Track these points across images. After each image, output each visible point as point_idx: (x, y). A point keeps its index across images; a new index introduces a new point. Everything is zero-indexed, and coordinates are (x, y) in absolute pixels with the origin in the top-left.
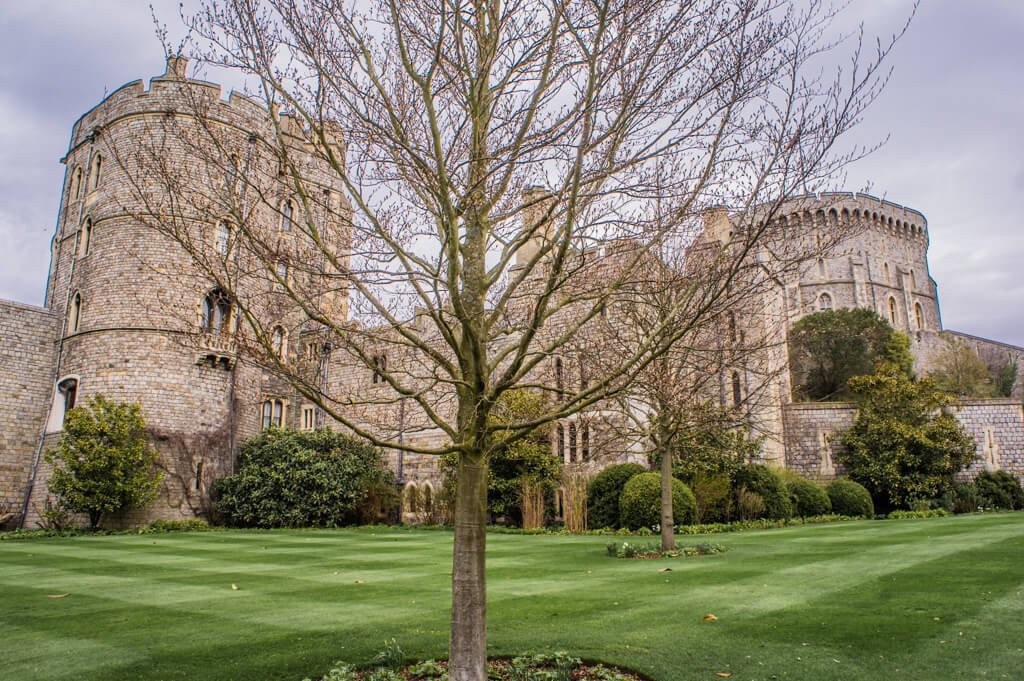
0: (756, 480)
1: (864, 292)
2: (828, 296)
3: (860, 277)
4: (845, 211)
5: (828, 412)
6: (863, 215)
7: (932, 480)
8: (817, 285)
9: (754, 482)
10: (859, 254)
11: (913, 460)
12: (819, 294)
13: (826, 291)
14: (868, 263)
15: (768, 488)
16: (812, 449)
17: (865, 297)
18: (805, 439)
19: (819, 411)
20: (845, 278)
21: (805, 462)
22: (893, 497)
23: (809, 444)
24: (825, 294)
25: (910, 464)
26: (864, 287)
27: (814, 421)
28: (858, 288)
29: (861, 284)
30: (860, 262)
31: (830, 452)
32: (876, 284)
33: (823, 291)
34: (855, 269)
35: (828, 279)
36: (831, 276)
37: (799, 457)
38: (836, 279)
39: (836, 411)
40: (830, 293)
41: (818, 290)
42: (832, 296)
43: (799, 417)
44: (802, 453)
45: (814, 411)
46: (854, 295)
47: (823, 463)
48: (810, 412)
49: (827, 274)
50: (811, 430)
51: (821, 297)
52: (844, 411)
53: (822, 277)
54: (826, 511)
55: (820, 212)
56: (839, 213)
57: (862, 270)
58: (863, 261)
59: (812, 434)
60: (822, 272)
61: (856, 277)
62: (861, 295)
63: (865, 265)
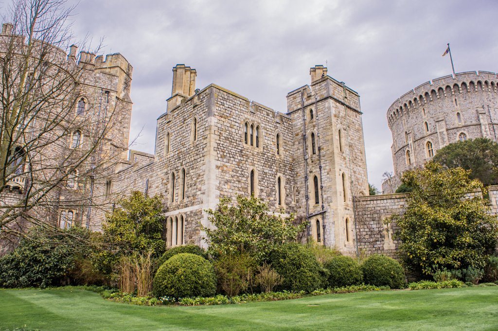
0: (284, 257)
1: (488, 129)
2: (464, 134)
3: (484, 121)
4: (472, 83)
5: (389, 201)
6: (484, 83)
7: (455, 253)
8: (457, 128)
9: (282, 260)
10: (483, 107)
11: (439, 236)
12: (458, 133)
13: (463, 131)
14: (489, 112)
15: (294, 264)
16: (377, 230)
17: (489, 133)
18: (372, 223)
19: (382, 201)
20: (474, 122)
21: (371, 240)
22: (425, 269)
23: (374, 226)
24: (462, 133)
25: (435, 241)
26: (487, 126)
27: (379, 208)
28: (483, 127)
29: (485, 125)
30: (484, 112)
31: (391, 232)
32: (495, 124)
33: (460, 132)
34: (481, 116)
35: (463, 124)
36: (465, 122)
37: (367, 237)
38: (469, 123)
39: (396, 200)
40: (465, 132)
41: (458, 131)
42: (467, 134)
43: (367, 206)
44: (369, 233)
45: (379, 202)
46: (481, 132)
47: (386, 240)
48: (375, 202)
49: (463, 121)
50: (375, 216)
51: (460, 135)
52: (402, 200)
53: (460, 123)
54: (356, 282)
55: (456, 85)
56: (468, 84)
57: (485, 116)
58: (486, 110)
59: (377, 219)
60: (460, 121)
61: (482, 121)
62: (486, 131)
63: (487, 113)
